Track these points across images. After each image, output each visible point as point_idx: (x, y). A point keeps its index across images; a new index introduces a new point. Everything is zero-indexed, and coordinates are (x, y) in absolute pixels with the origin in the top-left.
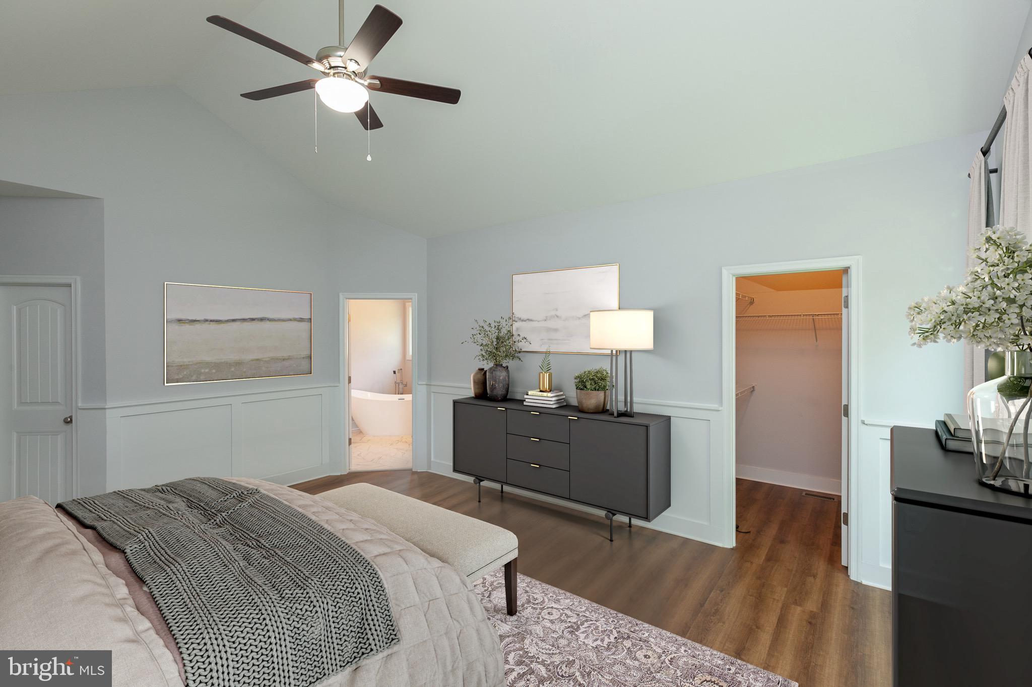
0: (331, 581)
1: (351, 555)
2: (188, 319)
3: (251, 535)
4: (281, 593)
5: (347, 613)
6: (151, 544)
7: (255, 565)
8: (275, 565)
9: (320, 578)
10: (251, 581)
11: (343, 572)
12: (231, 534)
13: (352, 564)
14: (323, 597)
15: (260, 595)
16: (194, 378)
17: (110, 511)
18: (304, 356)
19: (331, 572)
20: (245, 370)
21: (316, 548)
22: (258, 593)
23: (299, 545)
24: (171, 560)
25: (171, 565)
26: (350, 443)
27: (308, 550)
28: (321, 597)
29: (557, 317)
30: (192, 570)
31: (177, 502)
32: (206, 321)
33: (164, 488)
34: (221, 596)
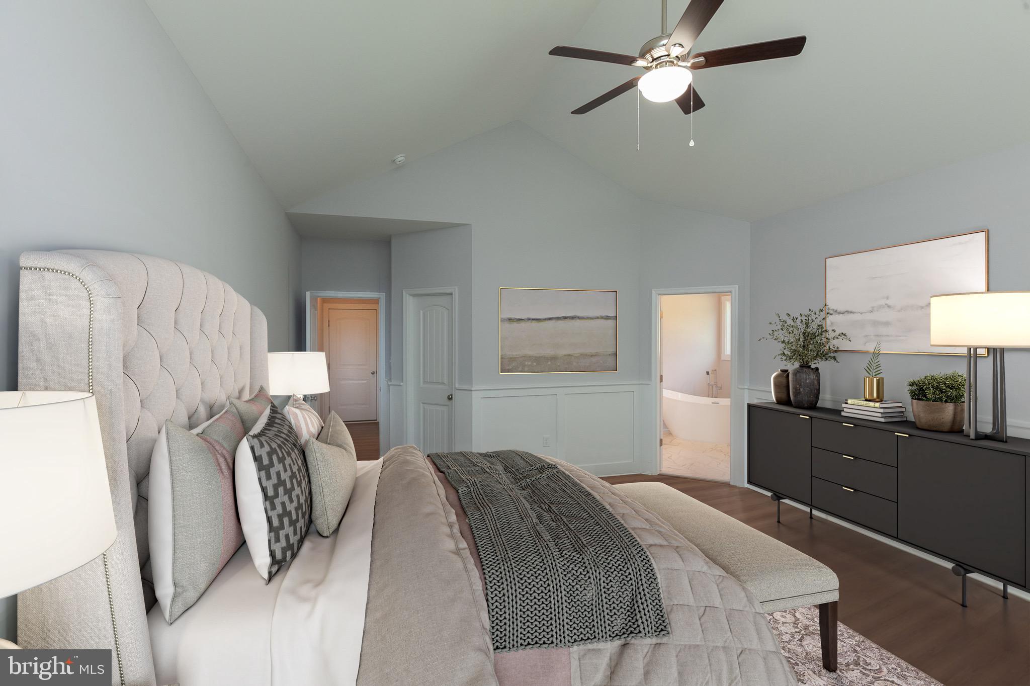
0: (605, 555)
1: (627, 537)
2: (516, 319)
3: (546, 500)
4: (561, 552)
5: (618, 588)
6: (475, 490)
7: (544, 524)
8: (560, 528)
9: (595, 549)
10: (539, 535)
11: (617, 550)
12: (531, 497)
13: (626, 545)
14: (596, 566)
15: (544, 548)
16: (520, 369)
17: (455, 463)
18: (610, 353)
19: (606, 547)
20: (558, 364)
21: (595, 523)
22: (543, 545)
23: (582, 517)
24: (485, 504)
25: (485, 508)
26: (661, 444)
27: (589, 523)
28: (594, 566)
29: (889, 306)
30: (498, 515)
31: (498, 465)
32: (529, 319)
33: (491, 454)
34: (515, 541)
